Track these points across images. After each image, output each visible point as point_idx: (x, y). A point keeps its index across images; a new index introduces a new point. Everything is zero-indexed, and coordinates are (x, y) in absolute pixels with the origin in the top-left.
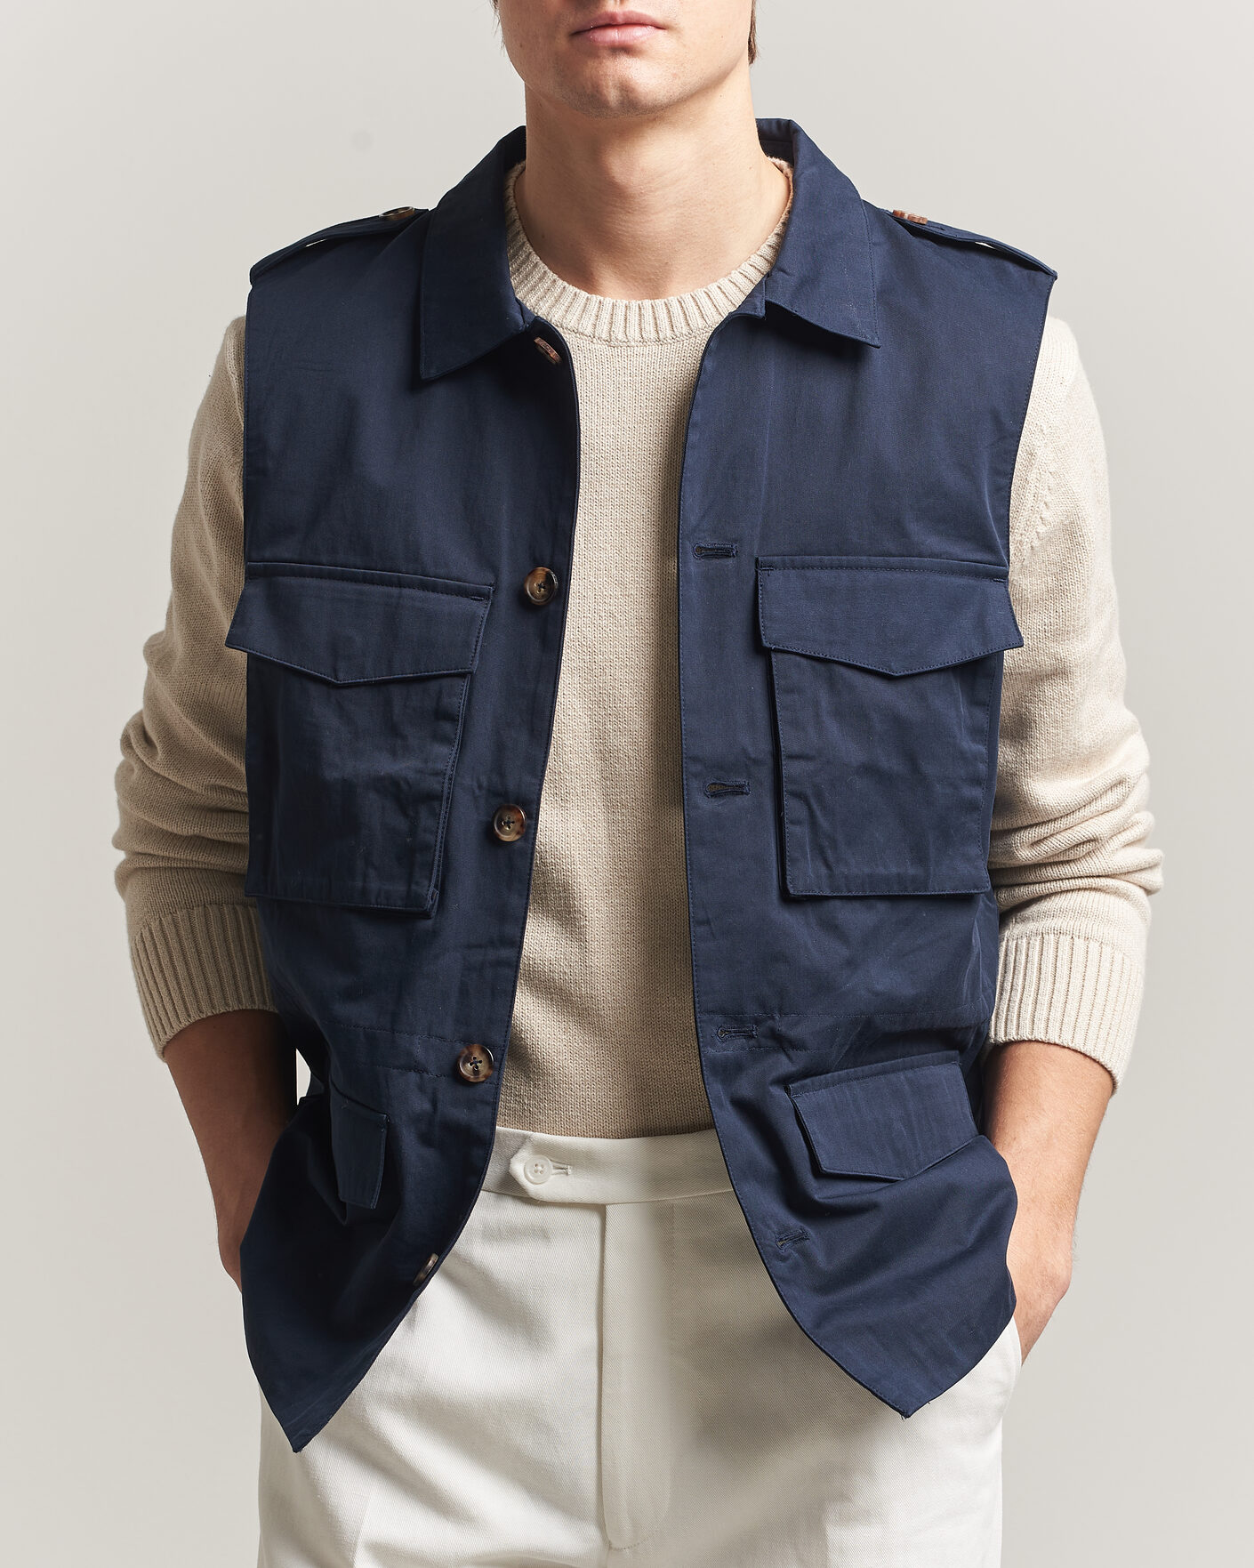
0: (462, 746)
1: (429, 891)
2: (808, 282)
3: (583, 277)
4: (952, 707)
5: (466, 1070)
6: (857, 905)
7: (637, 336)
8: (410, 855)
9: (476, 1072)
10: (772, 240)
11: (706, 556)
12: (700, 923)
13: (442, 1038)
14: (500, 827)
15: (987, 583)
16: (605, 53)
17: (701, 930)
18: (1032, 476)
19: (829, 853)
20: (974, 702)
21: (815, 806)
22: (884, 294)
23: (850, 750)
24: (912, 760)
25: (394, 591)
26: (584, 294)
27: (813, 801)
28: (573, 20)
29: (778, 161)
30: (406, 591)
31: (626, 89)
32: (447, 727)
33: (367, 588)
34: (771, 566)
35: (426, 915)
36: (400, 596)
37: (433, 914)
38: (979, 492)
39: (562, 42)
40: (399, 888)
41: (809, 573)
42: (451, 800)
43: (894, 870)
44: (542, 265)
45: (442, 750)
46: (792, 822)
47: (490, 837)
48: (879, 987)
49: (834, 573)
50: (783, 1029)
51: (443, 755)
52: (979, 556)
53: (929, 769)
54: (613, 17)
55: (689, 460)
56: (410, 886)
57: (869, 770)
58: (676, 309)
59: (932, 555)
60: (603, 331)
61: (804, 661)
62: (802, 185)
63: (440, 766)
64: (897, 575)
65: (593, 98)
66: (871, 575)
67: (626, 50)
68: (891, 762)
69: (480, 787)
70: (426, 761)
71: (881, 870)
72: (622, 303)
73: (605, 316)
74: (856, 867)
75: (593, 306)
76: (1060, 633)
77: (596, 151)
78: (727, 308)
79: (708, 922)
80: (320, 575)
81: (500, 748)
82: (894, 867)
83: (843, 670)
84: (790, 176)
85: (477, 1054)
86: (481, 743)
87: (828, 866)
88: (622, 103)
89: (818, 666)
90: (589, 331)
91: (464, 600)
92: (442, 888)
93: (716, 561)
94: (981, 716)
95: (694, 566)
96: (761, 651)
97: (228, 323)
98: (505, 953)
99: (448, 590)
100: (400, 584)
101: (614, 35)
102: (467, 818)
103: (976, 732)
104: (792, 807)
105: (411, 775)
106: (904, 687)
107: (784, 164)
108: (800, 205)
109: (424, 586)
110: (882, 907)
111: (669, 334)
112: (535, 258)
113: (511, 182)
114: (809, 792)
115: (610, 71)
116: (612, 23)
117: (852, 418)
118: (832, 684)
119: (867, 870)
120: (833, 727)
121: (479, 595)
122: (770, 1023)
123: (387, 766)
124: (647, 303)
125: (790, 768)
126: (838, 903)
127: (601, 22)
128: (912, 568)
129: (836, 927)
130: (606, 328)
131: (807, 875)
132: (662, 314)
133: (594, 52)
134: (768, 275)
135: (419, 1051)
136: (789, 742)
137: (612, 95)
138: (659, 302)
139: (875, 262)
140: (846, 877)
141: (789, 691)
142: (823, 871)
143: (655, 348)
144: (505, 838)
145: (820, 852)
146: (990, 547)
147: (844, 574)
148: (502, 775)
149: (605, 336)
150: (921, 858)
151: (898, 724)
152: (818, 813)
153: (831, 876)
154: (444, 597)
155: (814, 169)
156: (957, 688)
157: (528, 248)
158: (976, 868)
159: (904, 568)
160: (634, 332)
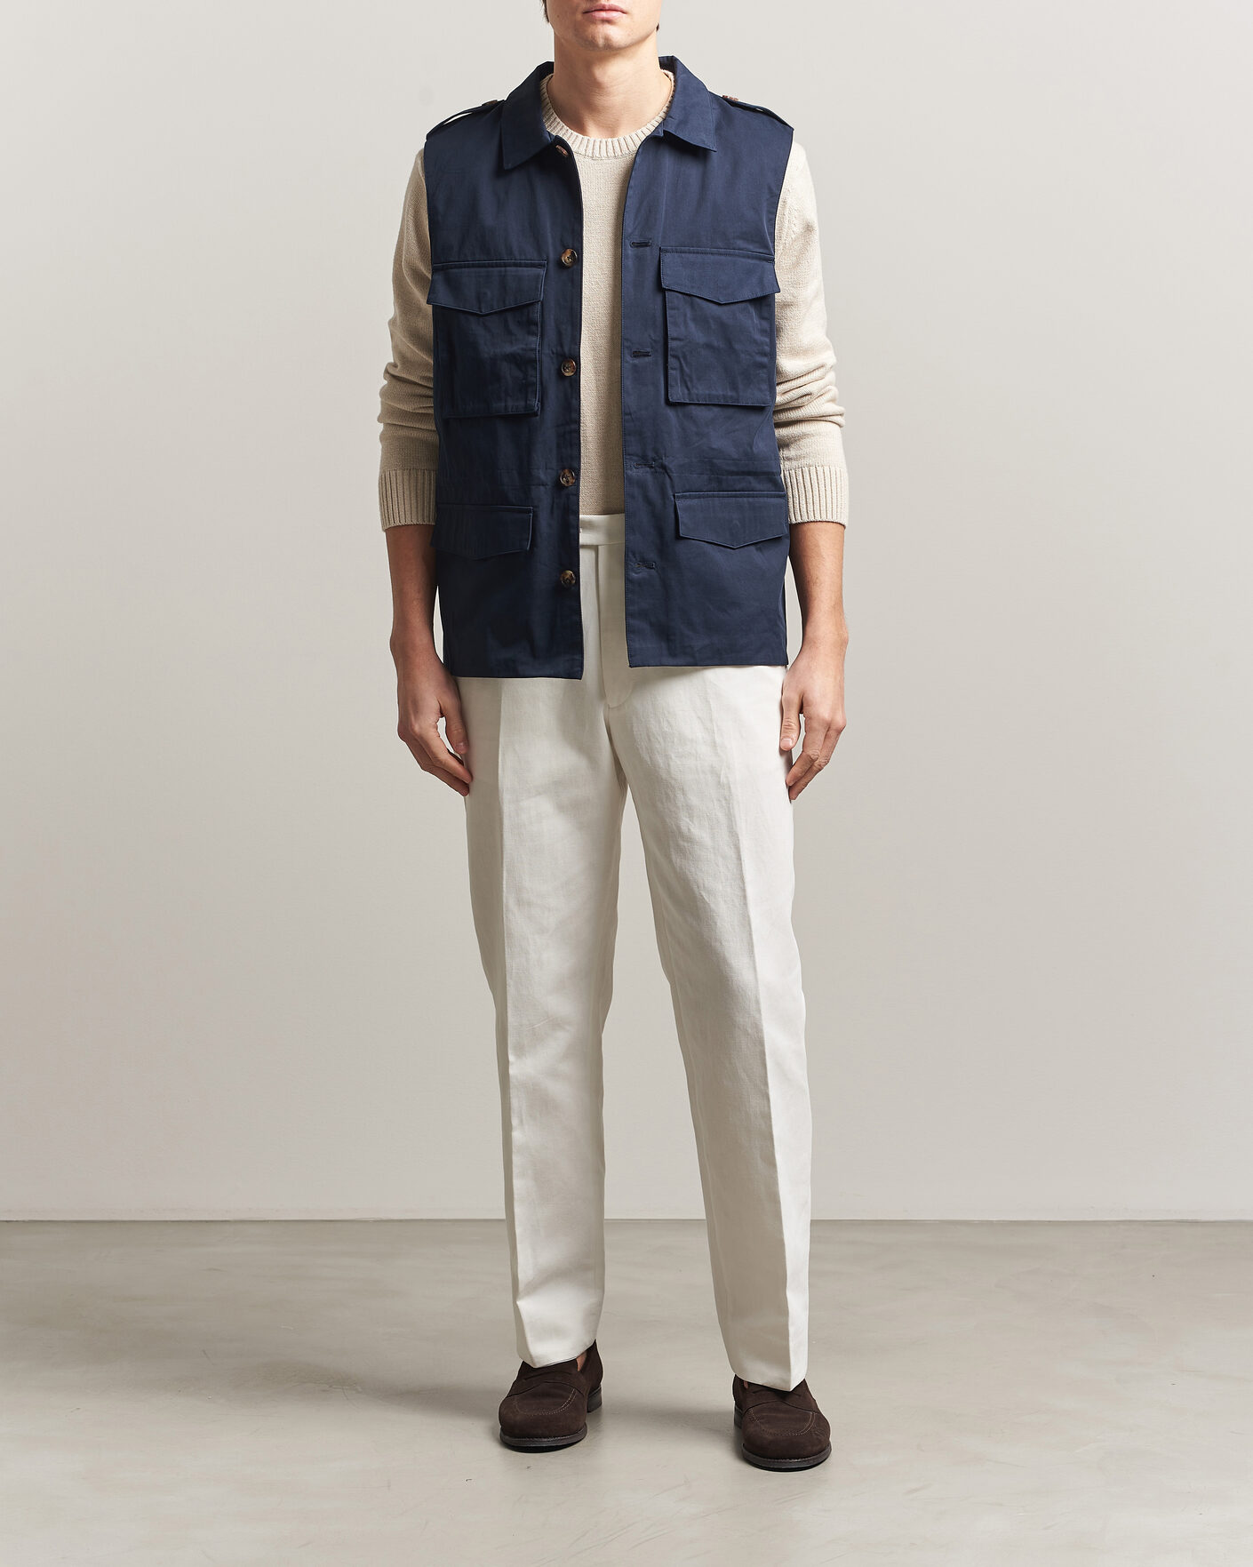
0: (542, 336)
1: (536, 403)
2: (683, 123)
3: (579, 127)
4: (751, 319)
5: (563, 481)
6: (703, 407)
7: (605, 155)
8: (525, 388)
9: (568, 482)
10: (665, 109)
11: (637, 247)
12: (626, 414)
13: (552, 469)
14: (564, 370)
15: (765, 263)
16: (598, 22)
17: (627, 417)
18: (786, 213)
19: (689, 384)
20: (762, 318)
21: (683, 362)
22: (718, 128)
23: (699, 336)
24: (729, 342)
25: (503, 269)
26: (581, 136)
27: (682, 360)
28: (585, 6)
29: (667, 72)
30: (508, 268)
31: (607, 39)
32: (533, 328)
33: (491, 269)
34: (667, 251)
35: (535, 414)
36: (506, 271)
37: (539, 413)
38: (761, 220)
39: (579, 17)
40: (522, 403)
41: (683, 255)
42: (541, 361)
43: (721, 393)
44: (561, 123)
45: (533, 339)
46: (672, 369)
47: (561, 376)
48: (714, 446)
49: (695, 255)
50: (666, 463)
51: (534, 341)
52: (761, 251)
53: (737, 346)
54: (604, 6)
55: (628, 203)
56: (526, 402)
57: (709, 346)
58: (622, 141)
59: (739, 249)
60: (590, 152)
61: (680, 295)
62: (679, 81)
63: (533, 346)
64: (723, 258)
65: (592, 43)
66: (712, 257)
67: (609, 21)
68: (717, 342)
69: (553, 353)
70: (526, 345)
71: (714, 392)
72: (598, 140)
73: (591, 146)
74: (701, 390)
75: (585, 142)
76: (796, 284)
77: (589, 66)
78: (648, 133)
79: (630, 414)
80: (468, 266)
81: (560, 334)
82: (720, 391)
83: (698, 300)
84: (673, 79)
85: (567, 474)
86: (551, 334)
87: (688, 389)
88: (605, 45)
89: (687, 297)
90: (583, 153)
91: (534, 269)
92: (542, 401)
93: (642, 249)
94: (765, 325)
95: (630, 251)
96: (660, 289)
97: (417, 152)
98: (573, 427)
99: (526, 266)
100: (505, 265)
101: (604, 15)
102: (548, 366)
103: (763, 332)
104: (671, 360)
105: (520, 352)
106: (726, 308)
107: (670, 74)
108: (678, 89)
109: (516, 265)
110: (716, 409)
111: (620, 154)
112: (558, 120)
113: (545, 86)
114: (680, 355)
115: (601, 31)
116: (603, 9)
117: (704, 186)
118: (692, 306)
119: (707, 392)
120: (692, 325)
121: (540, 266)
122: (660, 461)
123: (509, 349)
124: (610, 140)
125: (672, 344)
126: (693, 407)
127: (598, 8)
128: (730, 255)
129: (692, 417)
130: (591, 151)
131: (678, 394)
132: (616, 145)
133: (594, 21)
134: (664, 120)
135: (542, 476)
136: (672, 332)
137: (601, 42)
138: (615, 139)
139: (713, 115)
140: (697, 395)
141: (672, 309)
142: (686, 391)
143: (614, 160)
144: (567, 374)
145: (684, 382)
146: (766, 247)
147: (699, 256)
148: (562, 346)
149: (590, 155)
150: (734, 387)
151: (723, 326)
152: (684, 365)
153: (689, 394)
154: (525, 269)
155: (685, 75)
156: (752, 310)
157: (555, 115)
158: (765, 395)
159: (726, 254)
160: (604, 153)
